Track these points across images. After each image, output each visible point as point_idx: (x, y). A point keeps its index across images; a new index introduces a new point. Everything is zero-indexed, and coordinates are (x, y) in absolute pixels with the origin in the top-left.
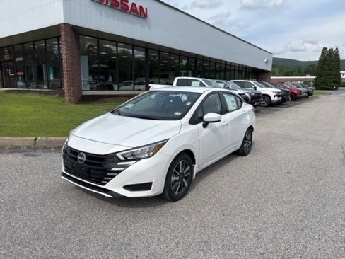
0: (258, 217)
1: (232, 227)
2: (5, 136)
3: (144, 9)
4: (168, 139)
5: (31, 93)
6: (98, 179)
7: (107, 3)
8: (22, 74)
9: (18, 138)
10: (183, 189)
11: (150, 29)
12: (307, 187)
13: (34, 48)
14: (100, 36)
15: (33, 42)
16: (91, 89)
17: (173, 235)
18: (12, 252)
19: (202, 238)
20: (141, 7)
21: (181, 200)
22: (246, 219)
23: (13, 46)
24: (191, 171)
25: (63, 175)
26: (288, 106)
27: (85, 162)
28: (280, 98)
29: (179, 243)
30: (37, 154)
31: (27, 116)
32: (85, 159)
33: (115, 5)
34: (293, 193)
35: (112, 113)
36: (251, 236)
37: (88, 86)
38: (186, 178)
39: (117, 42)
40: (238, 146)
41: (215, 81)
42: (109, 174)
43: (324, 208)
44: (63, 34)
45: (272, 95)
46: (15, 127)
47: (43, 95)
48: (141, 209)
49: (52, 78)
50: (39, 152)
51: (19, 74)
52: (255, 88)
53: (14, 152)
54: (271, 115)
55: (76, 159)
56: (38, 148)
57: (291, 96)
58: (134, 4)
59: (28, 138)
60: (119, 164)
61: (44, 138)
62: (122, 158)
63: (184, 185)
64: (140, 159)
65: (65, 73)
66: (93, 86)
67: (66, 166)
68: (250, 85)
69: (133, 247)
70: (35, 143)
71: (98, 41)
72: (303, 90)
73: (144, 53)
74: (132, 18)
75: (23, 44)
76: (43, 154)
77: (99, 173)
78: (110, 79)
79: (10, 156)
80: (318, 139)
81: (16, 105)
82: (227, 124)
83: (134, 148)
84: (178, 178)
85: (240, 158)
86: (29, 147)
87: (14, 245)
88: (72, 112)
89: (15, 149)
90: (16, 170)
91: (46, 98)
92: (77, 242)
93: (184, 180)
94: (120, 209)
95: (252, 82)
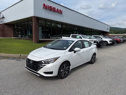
0: (91, 86)
1: (81, 89)
2: (11, 54)
3: (61, 10)
4: (60, 57)
5: (23, 39)
6: (36, 69)
7: (48, 9)
8: (20, 33)
9: (15, 55)
10: (66, 75)
11: (63, 17)
12: (113, 77)
13: (24, 24)
14: (46, 20)
15: (24, 22)
16: (42, 38)
17: (59, 90)
18: (5, 92)
19: (68, 92)
20: (60, 10)
21: (65, 79)
22: (86, 87)
23: (18, 23)
24: (69, 68)
25: (26, 67)
26: (115, 45)
27: (32, 63)
28: (112, 42)
29: (60, 93)
30: (20, 60)
31: (20, 47)
32: (32, 62)
33: (51, 9)
34: (107, 79)
35: (44, 47)
36: (86, 93)
37: (41, 37)
38: (67, 71)
39: (52, 22)
40: (89, 60)
41: (86, 36)
42: (39, 68)
43: (118, 85)
44: (33, 19)
45: (108, 41)
46: (15, 51)
47: (26, 40)
48: (50, 81)
49: (29, 34)
50: (21, 59)
51: (19, 33)
52: (102, 39)
53: (13, 59)
54: (107, 49)
55: (29, 62)
56: (21, 58)
57: (116, 42)
58: (58, 9)
59: (18, 55)
60: (43, 64)
61: (23, 55)
62: (44, 63)
63: (66, 73)
64: (50, 63)
65: (33, 33)
66: (43, 37)
67: (27, 65)
68: (100, 37)
69: (44, 93)
70: (20, 56)
71: (45, 22)
72: (122, 39)
73: (61, 26)
74: (57, 14)
75: (21, 23)
76: (22, 60)
77: (36, 67)
78: (49, 35)
79: (12, 60)
80: (123, 59)
81: (17, 43)
82: (84, 52)
83: (48, 59)
84: (63, 71)
85: (90, 65)
86: (18, 58)
87: (7, 89)
88: (34, 46)
89: (14, 58)
90: (13, 65)
91: (27, 41)
92: (26, 90)
93: (66, 71)
94: (43, 80)
95: (100, 36)
